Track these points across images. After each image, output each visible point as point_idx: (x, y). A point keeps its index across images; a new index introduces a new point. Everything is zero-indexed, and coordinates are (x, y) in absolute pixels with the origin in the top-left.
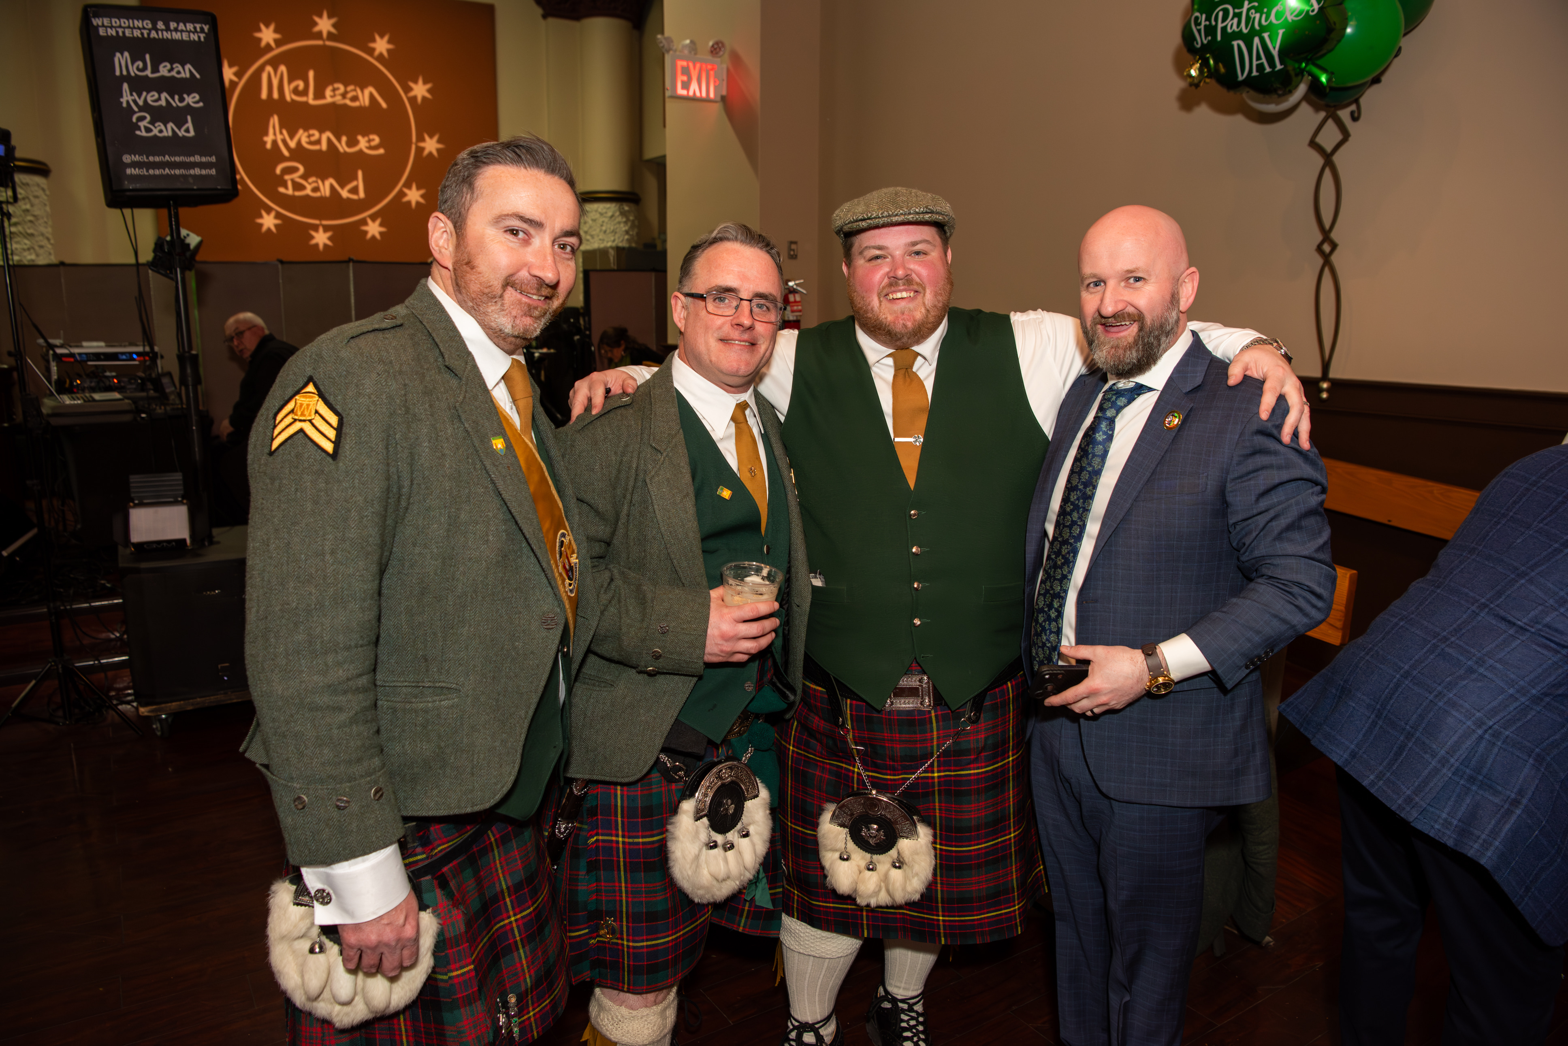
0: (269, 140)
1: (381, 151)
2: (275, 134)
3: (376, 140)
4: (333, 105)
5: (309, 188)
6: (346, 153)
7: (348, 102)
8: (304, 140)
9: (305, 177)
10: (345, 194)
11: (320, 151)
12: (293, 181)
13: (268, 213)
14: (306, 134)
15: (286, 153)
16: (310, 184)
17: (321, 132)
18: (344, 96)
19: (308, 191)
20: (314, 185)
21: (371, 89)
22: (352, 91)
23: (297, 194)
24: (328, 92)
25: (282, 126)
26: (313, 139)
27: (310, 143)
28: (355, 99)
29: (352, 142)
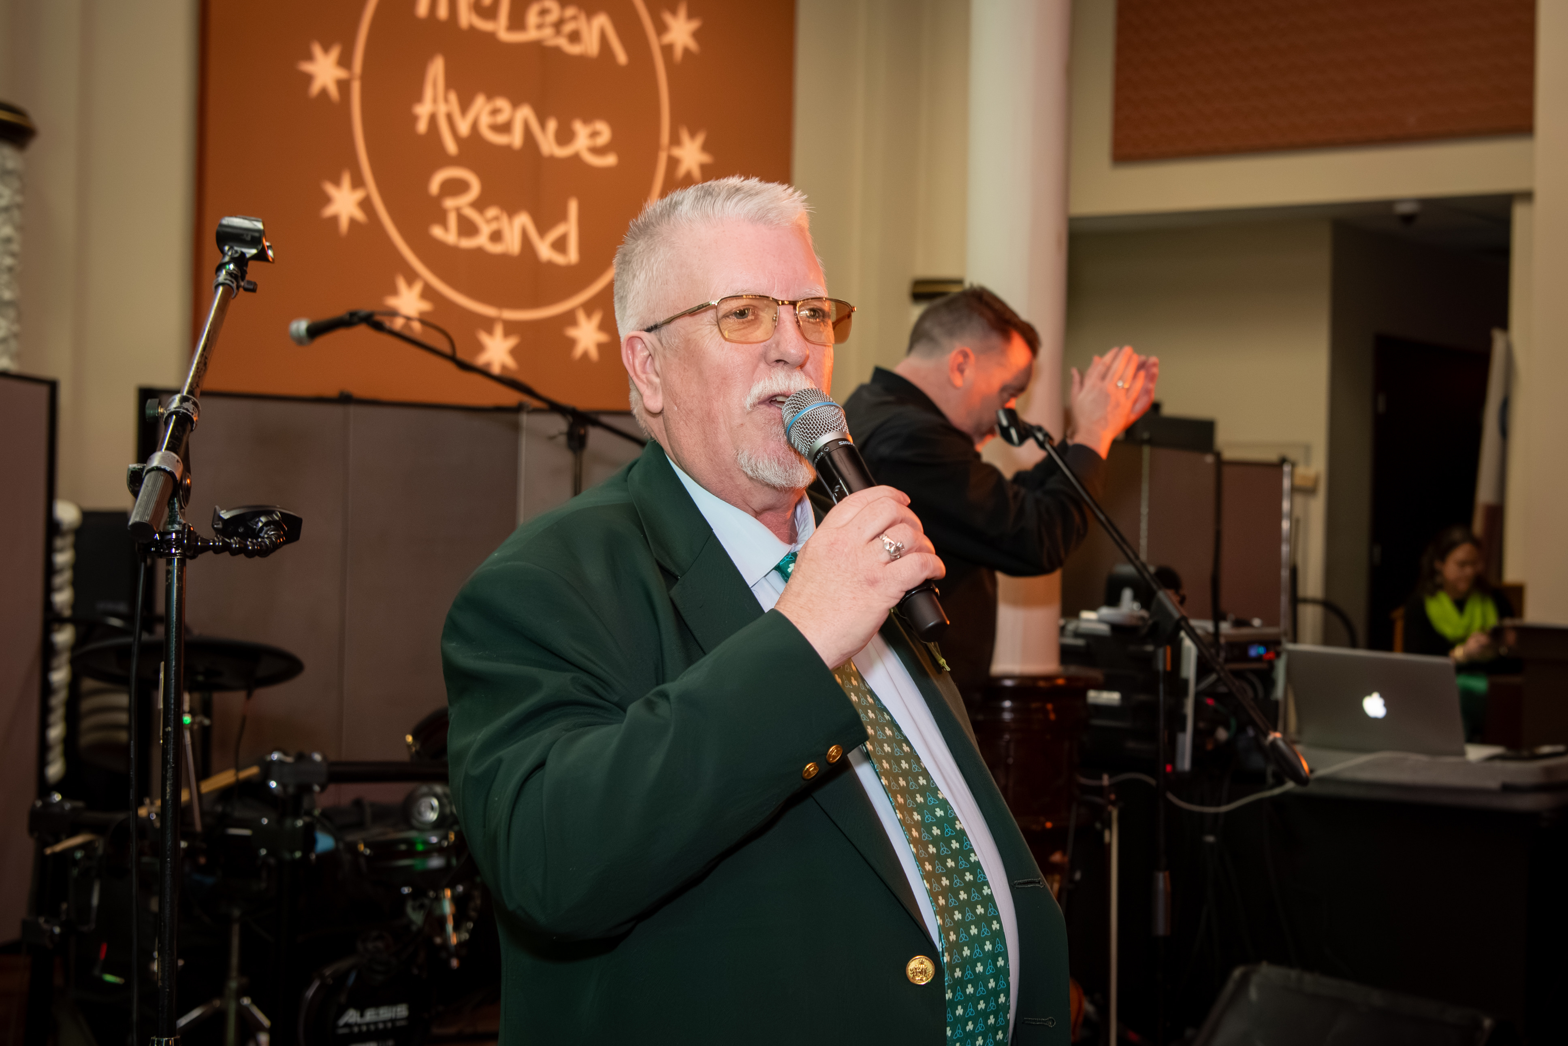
0: (423, 110)
1: (610, 160)
2: (435, 100)
3: (604, 132)
4: (537, 46)
5: (486, 230)
6: (552, 159)
7: (562, 42)
8: (485, 121)
9: (479, 205)
10: (545, 251)
11: (508, 148)
12: (458, 210)
13: (410, 282)
14: (488, 108)
15: (451, 147)
16: (488, 221)
17: (516, 104)
18: (558, 25)
19: (482, 240)
20: (494, 226)
21: (602, 21)
22: (574, 18)
23: (467, 243)
24: (532, 17)
25: (449, 86)
26: (501, 119)
27: (498, 128)
28: (575, 37)
29: (565, 136)
